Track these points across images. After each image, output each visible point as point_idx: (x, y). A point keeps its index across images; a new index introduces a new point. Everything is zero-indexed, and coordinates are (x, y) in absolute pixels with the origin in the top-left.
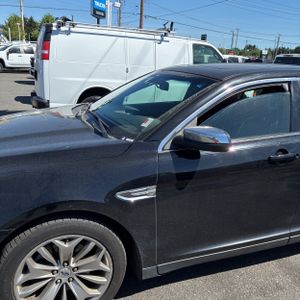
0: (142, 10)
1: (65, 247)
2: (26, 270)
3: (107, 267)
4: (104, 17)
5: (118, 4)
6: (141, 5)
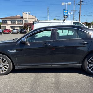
4: (67, 17)
5: (72, 13)
6: (80, 12)
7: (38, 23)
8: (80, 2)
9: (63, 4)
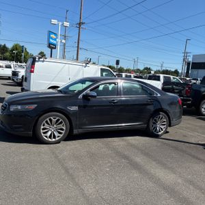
0: (78, 45)
1: (54, 120)
2: (44, 125)
3: (64, 128)
4: (55, 48)
5: (64, 41)
6: (78, 42)
7: (43, 61)
8: (80, 24)
9: (54, 21)
